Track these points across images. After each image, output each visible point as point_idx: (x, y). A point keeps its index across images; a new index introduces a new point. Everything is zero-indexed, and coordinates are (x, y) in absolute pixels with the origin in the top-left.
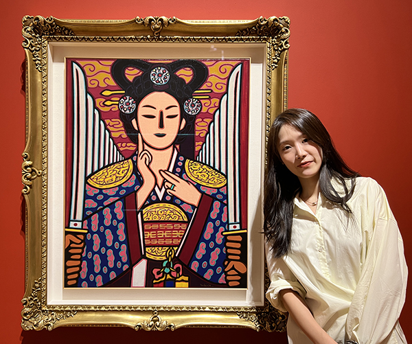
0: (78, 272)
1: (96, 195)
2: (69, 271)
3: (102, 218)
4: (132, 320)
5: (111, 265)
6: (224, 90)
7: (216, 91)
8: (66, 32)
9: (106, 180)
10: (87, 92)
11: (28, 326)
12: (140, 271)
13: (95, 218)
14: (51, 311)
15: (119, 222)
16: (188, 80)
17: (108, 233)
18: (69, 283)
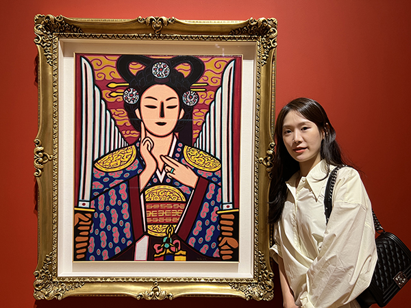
0: (86, 247)
1: (102, 178)
2: (78, 246)
3: (107, 199)
4: (134, 291)
5: (116, 241)
6: (219, 84)
7: (211, 84)
8: (75, 30)
9: (112, 164)
10: (94, 85)
11: (40, 296)
12: (142, 246)
13: (102, 198)
14: (62, 282)
15: (123, 202)
16: (186, 74)
17: (114, 212)
18: (78, 257)
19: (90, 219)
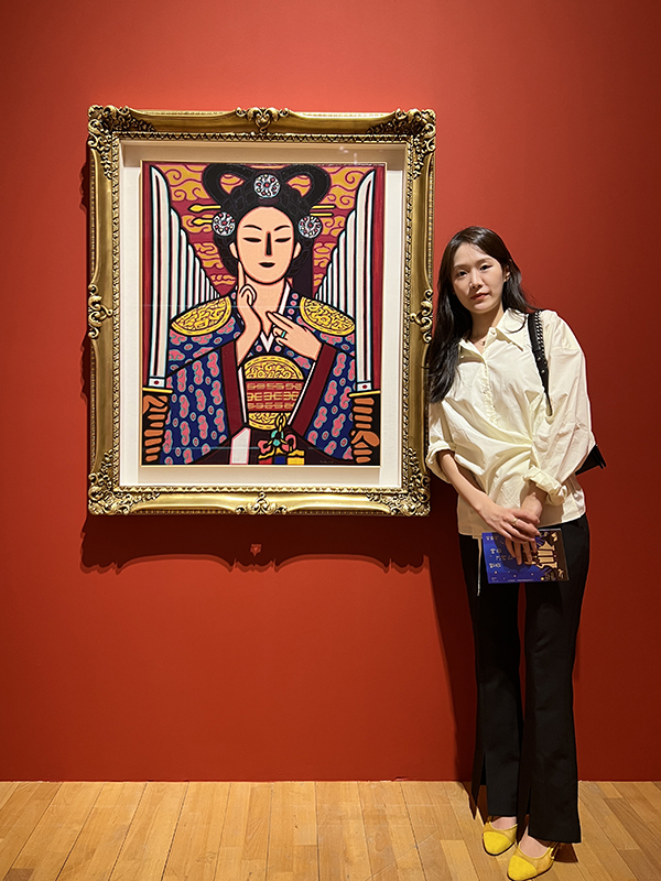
0: (160, 445)
1: (183, 344)
2: (147, 443)
3: (191, 375)
4: (231, 503)
5: (204, 435)
6: (351, 206)
7: (341, 206)
8: (145, 127)
9: (196, 324)
10: (170, 207)
11: (97, 509)
12: (241, 444)
13: (182, 375)
14: (125, 493)
15: (213, 379)
16: (304, 192)
17: (200, 394)
18: (149, 459)
19: (166, 404)
